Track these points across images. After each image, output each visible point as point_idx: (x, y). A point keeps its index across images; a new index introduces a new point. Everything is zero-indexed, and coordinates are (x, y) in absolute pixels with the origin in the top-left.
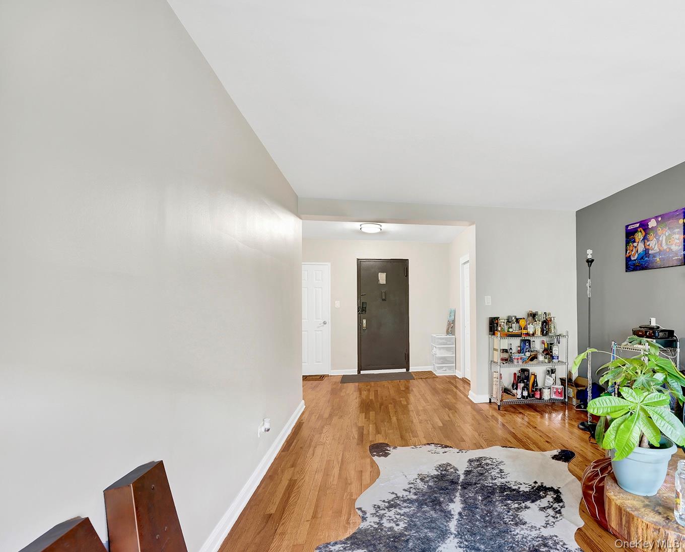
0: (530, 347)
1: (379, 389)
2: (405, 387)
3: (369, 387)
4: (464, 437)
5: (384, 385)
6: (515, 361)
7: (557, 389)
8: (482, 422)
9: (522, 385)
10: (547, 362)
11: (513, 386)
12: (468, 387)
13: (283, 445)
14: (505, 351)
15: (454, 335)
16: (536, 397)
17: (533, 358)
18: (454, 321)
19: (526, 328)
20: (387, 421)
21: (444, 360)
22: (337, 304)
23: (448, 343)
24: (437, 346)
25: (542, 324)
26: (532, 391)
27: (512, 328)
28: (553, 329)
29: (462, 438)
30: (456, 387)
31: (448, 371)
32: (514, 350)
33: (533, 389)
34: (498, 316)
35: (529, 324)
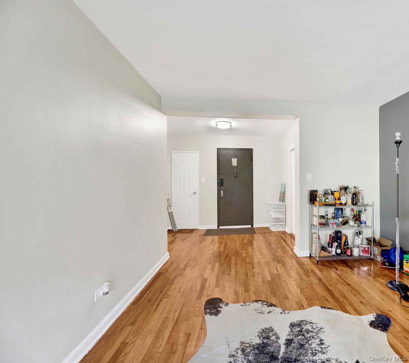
0: (342, 214)
1: (229, 242)
2: (248, 241)
3: (222, 240)
4: (288, 294)
5: (233, 238)
6: (331, 225)
7: (364, 248)
8: (304, 277)
9: (336, 244)
10: (357, 226)
11: (328, 245)
12: (294, 242)
13: (137, 296)
14: (323, 217)
15: (285, 202)
16: (347, 254)
17: (345, 223)
18: (284, 193)
19: (339, 199)
20: (227, 273)
21: (277, 220)
22: (203, 180)
23: (281, 208)
24: (272, 210)
25: (353, 196)
26: (344, 249)
27: (328, 199)
28: (361, 200)
29: (286, 295)
30: (285, 241)
31: (280, 227)
32: (330, 216)
33: (345, 248)
34: (317, 189)
35: (342, 196)
